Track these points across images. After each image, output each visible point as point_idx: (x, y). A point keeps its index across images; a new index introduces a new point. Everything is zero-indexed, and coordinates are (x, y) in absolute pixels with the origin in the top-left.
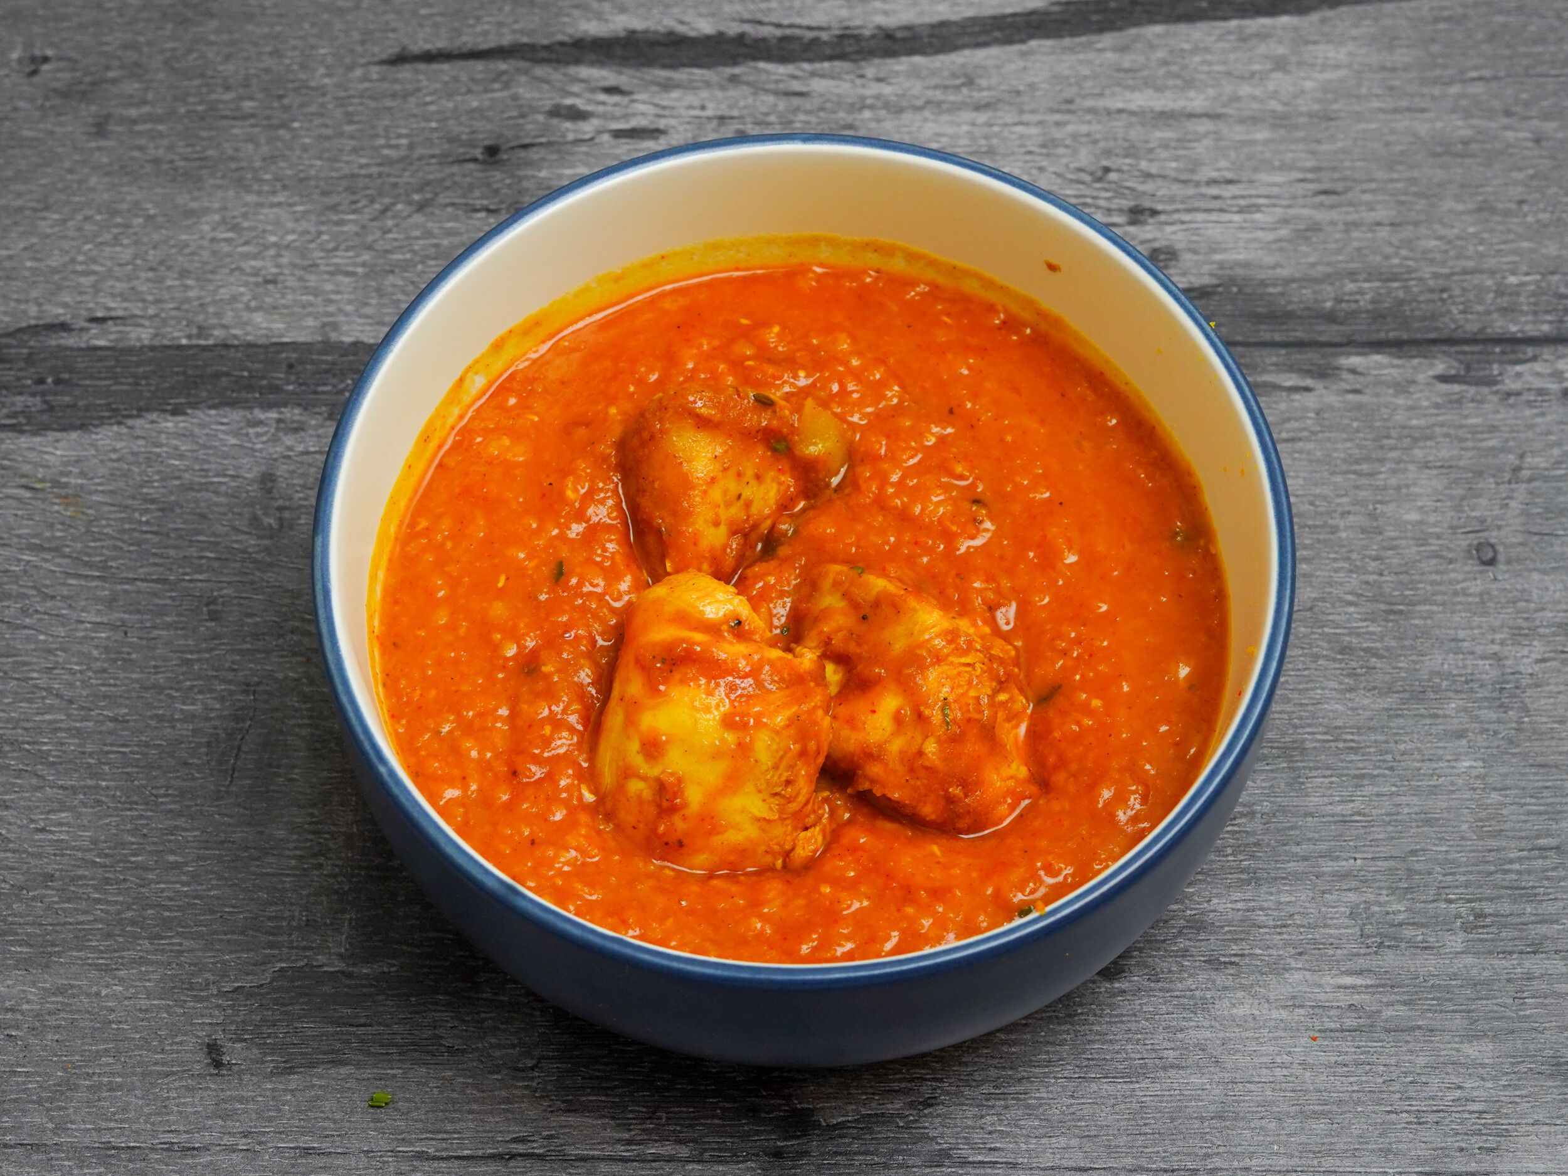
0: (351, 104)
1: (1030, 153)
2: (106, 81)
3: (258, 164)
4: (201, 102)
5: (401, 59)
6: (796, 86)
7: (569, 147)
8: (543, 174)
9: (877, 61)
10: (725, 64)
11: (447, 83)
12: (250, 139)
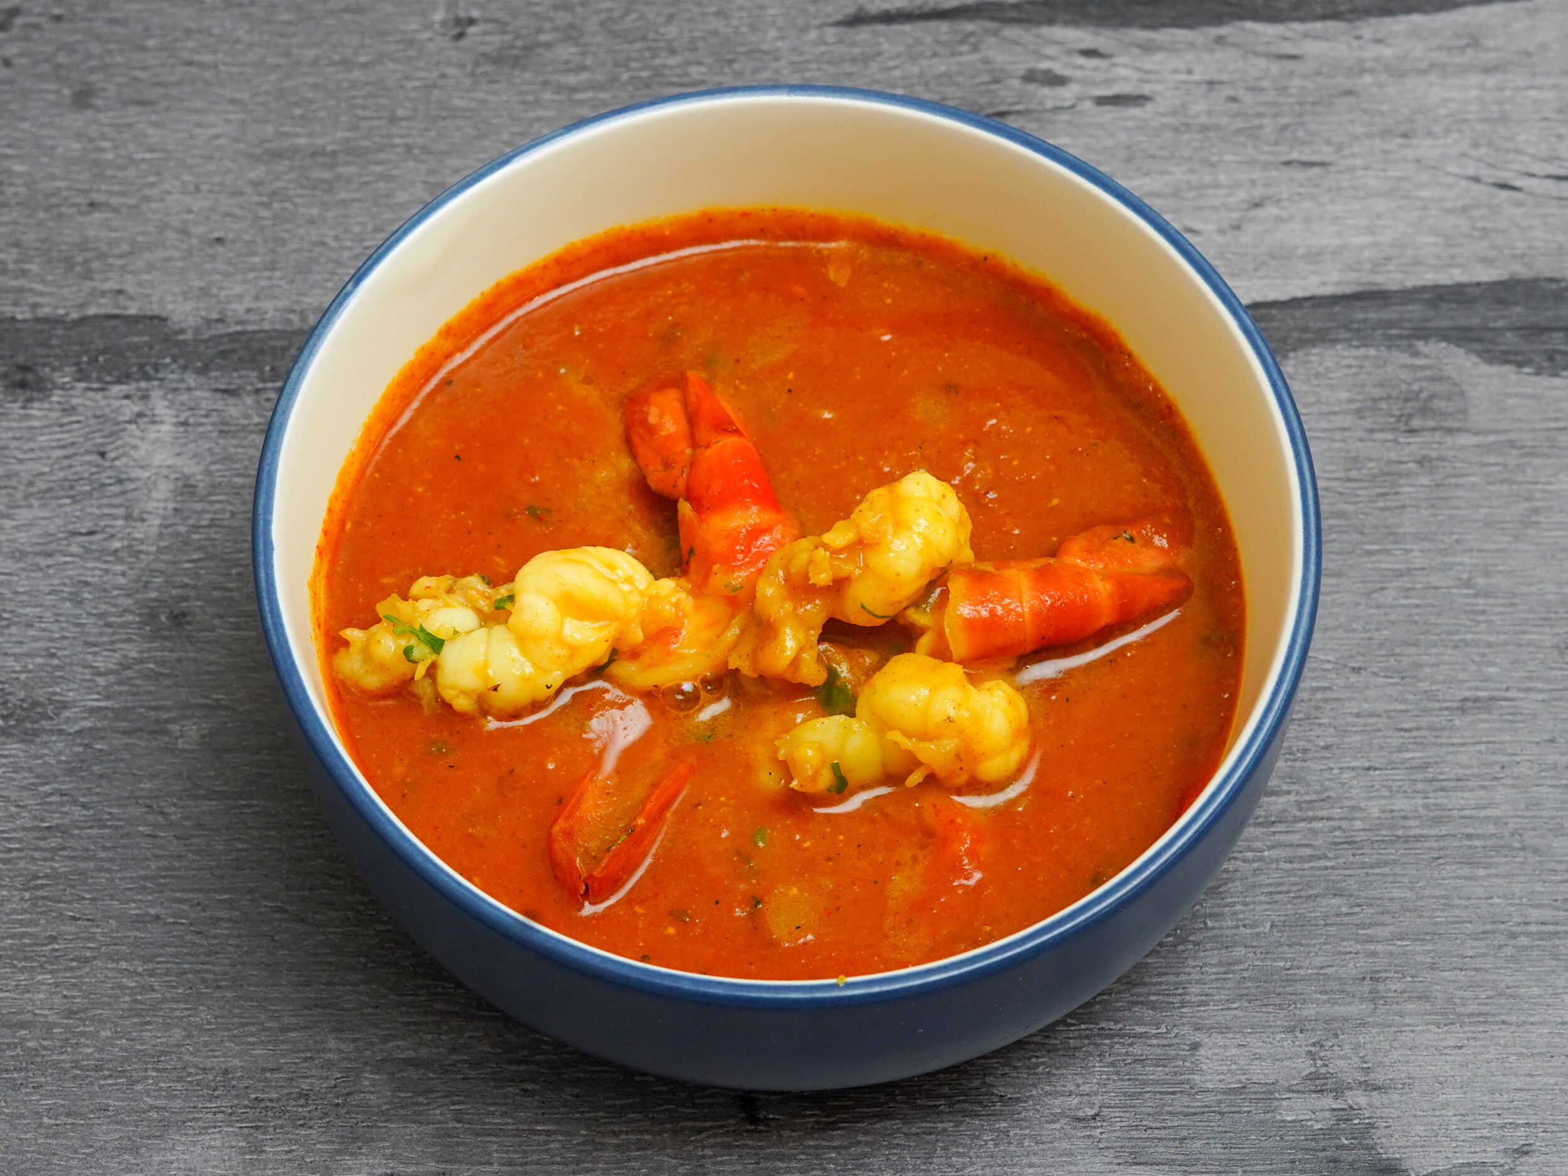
0: (807, 70)
1: (1546, 119)
2: (539, 45)
4: (645, 68)
5: (858, 20)
6: (1288, 48)
7: (1048, 116)
9: (1373, 21)
10: (1209, 24)
11: (909, 46)
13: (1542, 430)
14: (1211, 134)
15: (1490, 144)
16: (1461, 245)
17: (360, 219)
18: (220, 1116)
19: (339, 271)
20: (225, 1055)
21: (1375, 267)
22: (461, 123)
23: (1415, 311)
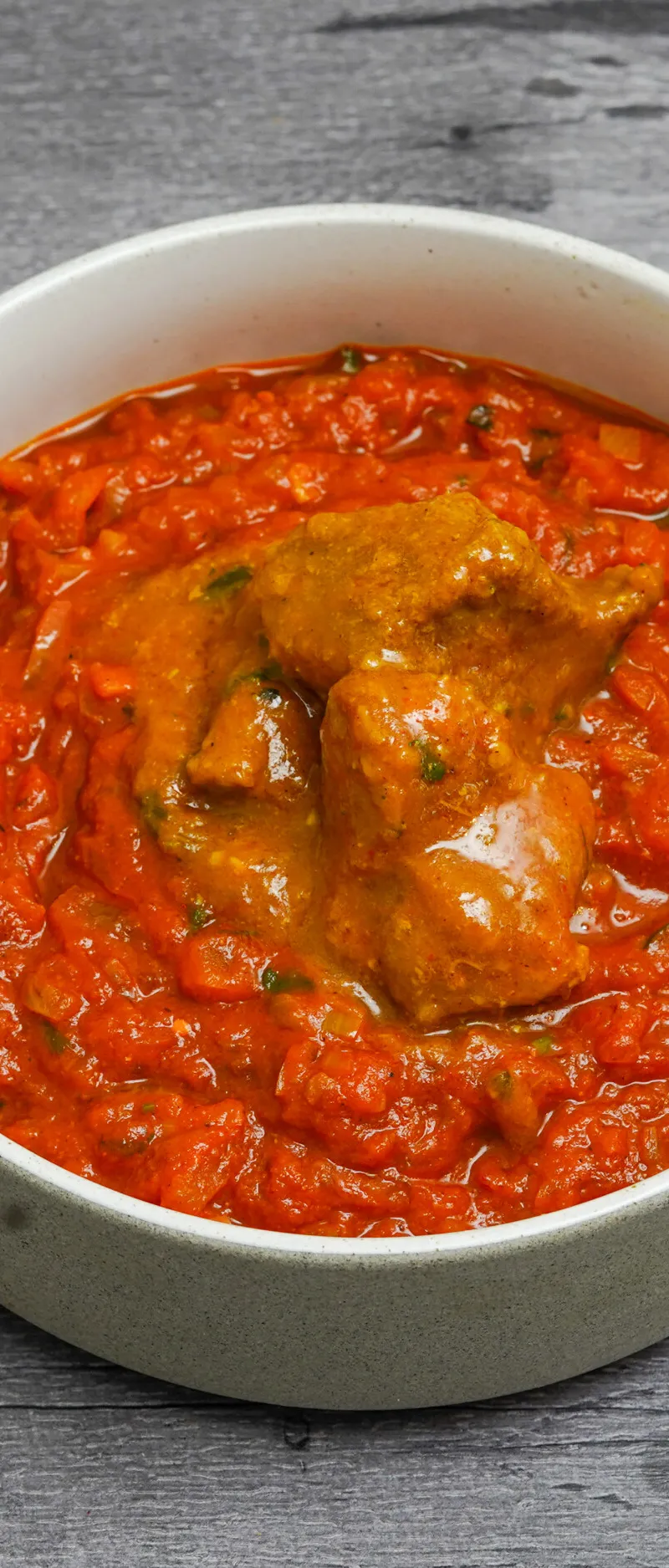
0: (286, 79)
3: (177, 148)
4: (103, 77)
5: (343, 25)
7: (555, 128)
8: (526, 159)
11: (400, 54)
12: (167, 120)
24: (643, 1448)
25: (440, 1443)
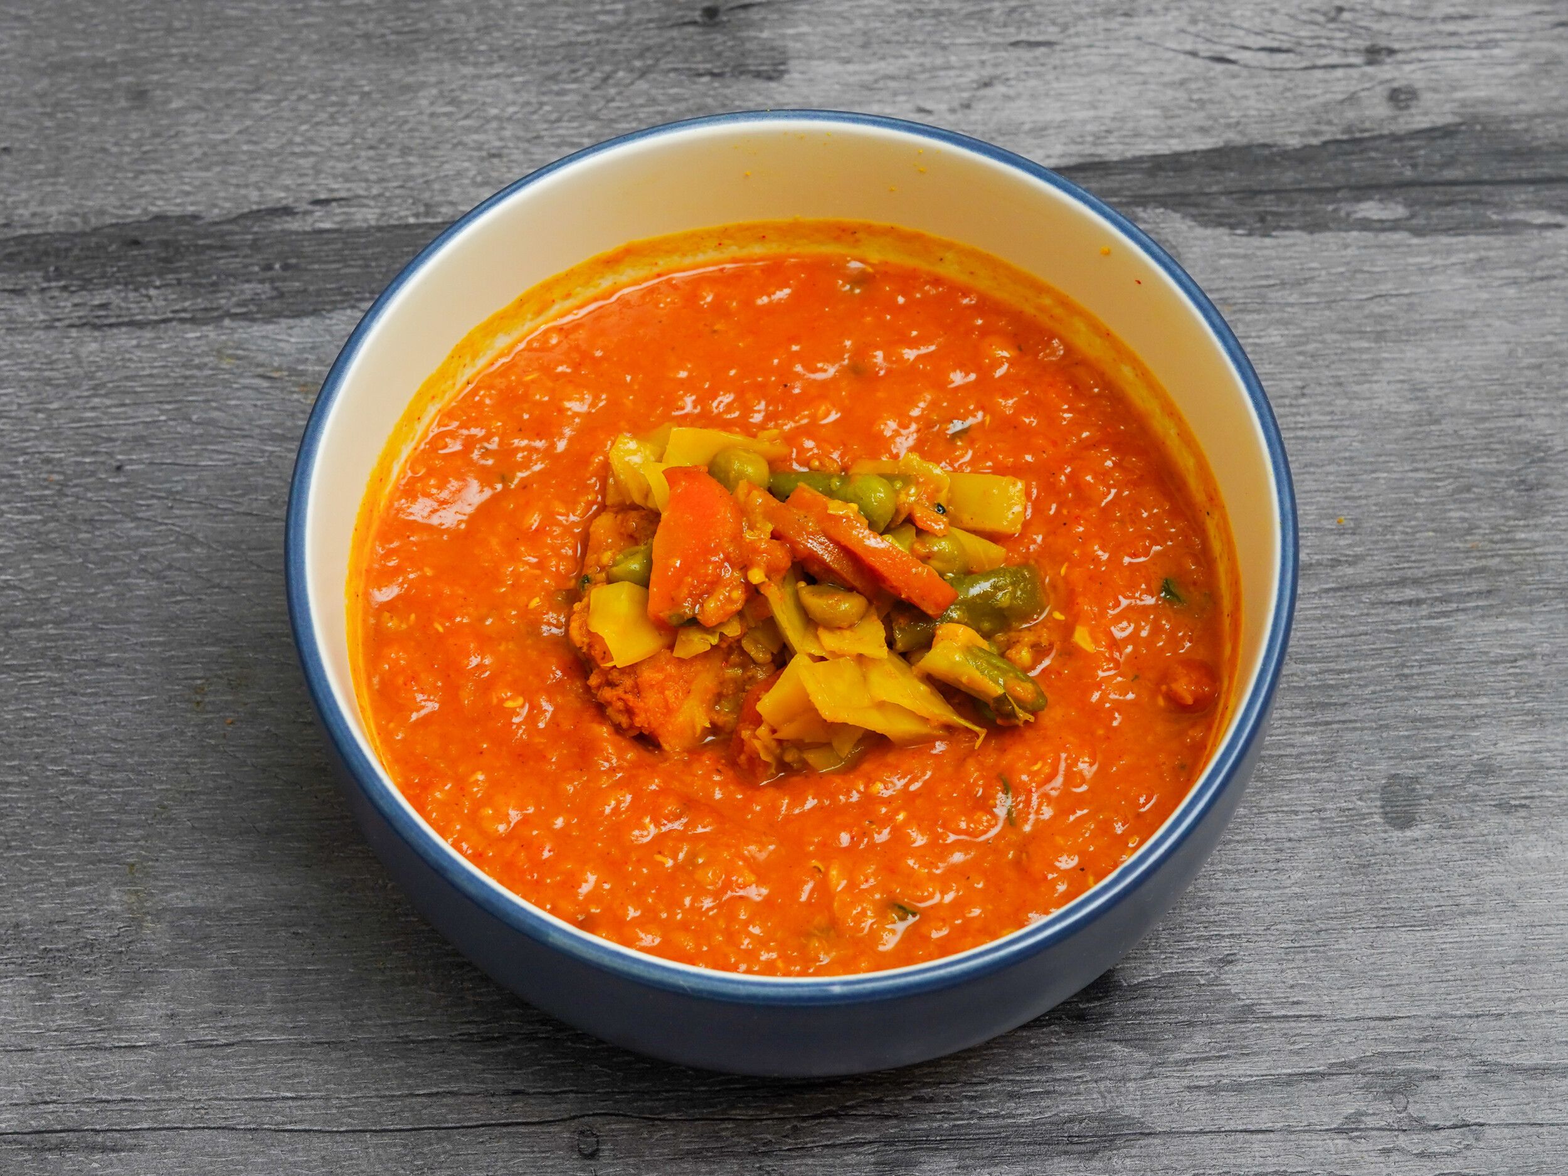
13: (1253, 287)
14: (943, 19)
15: (1207, 19)
16: (1179, 116)
17: (139, 126)
18: (12, 966)
19: (119, 175)
20: (15, 910)
21: (1098, 139)
22: (234, 32)
23: (1135, 179)
24: (874, 1148)
25: (707, 1150)
